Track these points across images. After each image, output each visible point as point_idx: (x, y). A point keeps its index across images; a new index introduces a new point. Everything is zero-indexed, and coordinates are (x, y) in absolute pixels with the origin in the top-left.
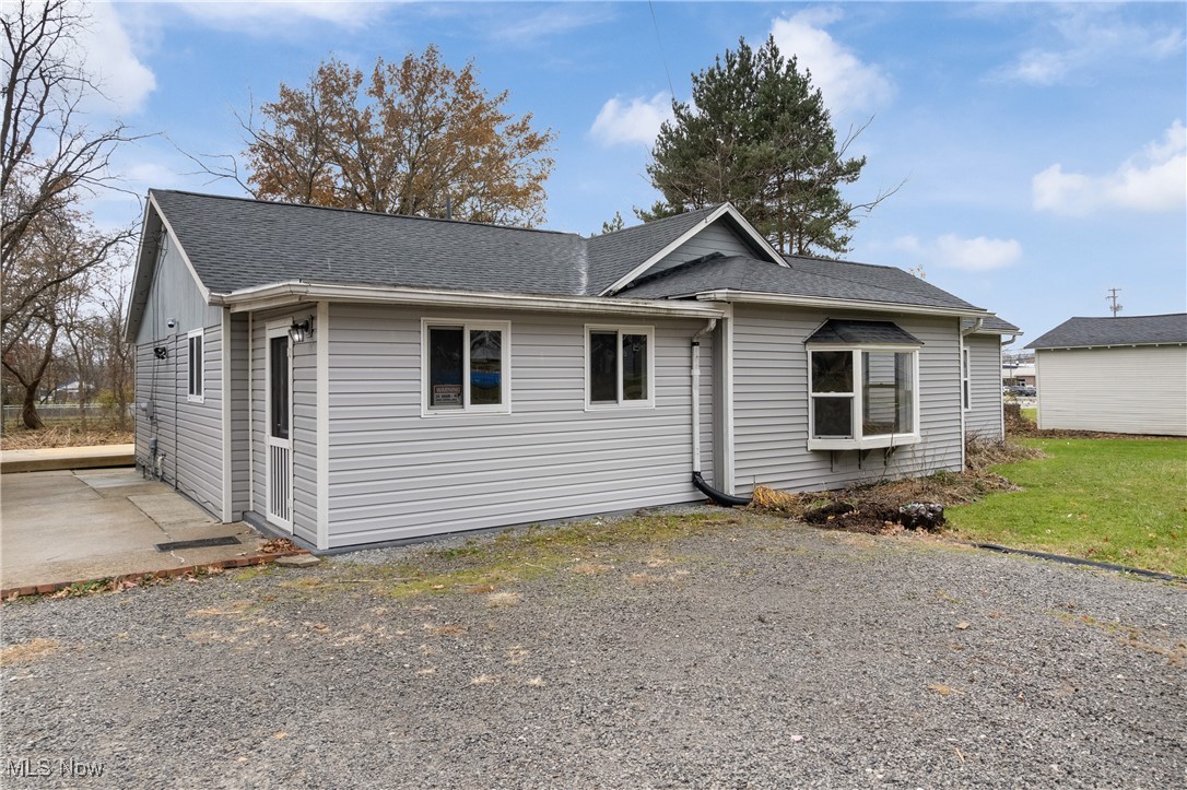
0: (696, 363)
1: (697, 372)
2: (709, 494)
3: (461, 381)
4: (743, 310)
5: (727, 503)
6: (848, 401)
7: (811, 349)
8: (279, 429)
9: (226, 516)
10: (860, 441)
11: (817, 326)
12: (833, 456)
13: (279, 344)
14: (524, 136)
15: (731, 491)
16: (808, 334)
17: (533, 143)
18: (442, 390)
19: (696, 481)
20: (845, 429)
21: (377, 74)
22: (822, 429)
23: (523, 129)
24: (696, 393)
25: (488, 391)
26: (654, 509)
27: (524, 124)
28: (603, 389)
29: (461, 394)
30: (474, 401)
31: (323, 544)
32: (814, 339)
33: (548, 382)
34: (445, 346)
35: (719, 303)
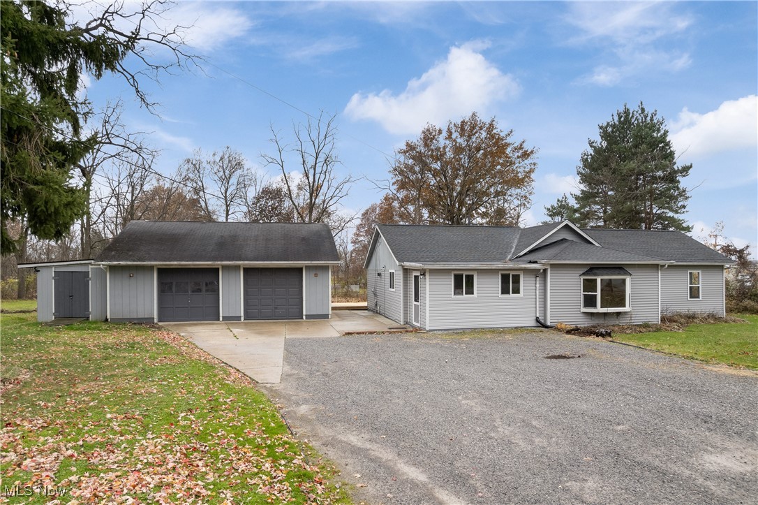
0: (538, 283)
1: (538, 285)
2: (541, 324)
3: (462, 288)
4: (553, 266)
5: (547, 327)
6: (596, 295)
7: (582, 278)
8: (417, 300)
9: (402, 323)
10: (599, 309)
11: (586, 270)
12: (592, 314)
13: (416, 277)
14: (521, 152)
15: (549, 324)
16: (582, 272)
17: (526, 155)
18: (457, 291)
19: (537, 320)
20: (594, 305)
21: (449, 129)
22: (586, 305)
23: (521, 148)
24: (537, 292)
25: (470, 291)
26: (522, 327)
27: (521, 145)
28: (505, 291)
29: (462, 292)
30: (466, 294)
31: (427, 329)
32: (583, 274)
33: (488, 288)
34: (458, 279)
35: (544, 264)
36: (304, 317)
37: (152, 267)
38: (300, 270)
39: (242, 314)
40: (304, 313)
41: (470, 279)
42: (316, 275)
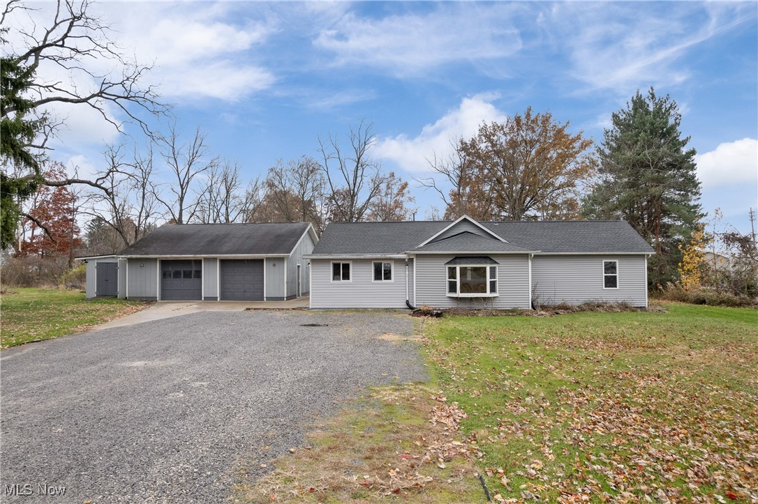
0: (406, 270)
1: (407, 273)
2: (409, 306)
3: (340, 275)
4: (417, 256)
5: (412, 309)
6: (456, 282)
7: (447, 266)
10: (459, 294)
11: (451, 259)
12: (457, 299)
15: (415, 306)
16: (446, 262)
18: (335, 277)
19: (407, 303)
20: (455, 291)
22: (450, 291)
24: (407, 279)
25: (346, 276)
26: (393, 308)
28: (378, 277)
29: (340, 278)
30: (343, 279)
31: (310, 308)
32: (448, 263)
33: (362, 275)
34: (336, 267)
35: (409, 255)
36: (265, 299)
37: (155, 260)
38: (261, 261)
39: (218, 296)
40: (265, 296)
41: (346, 267)
42: (274, 265)
